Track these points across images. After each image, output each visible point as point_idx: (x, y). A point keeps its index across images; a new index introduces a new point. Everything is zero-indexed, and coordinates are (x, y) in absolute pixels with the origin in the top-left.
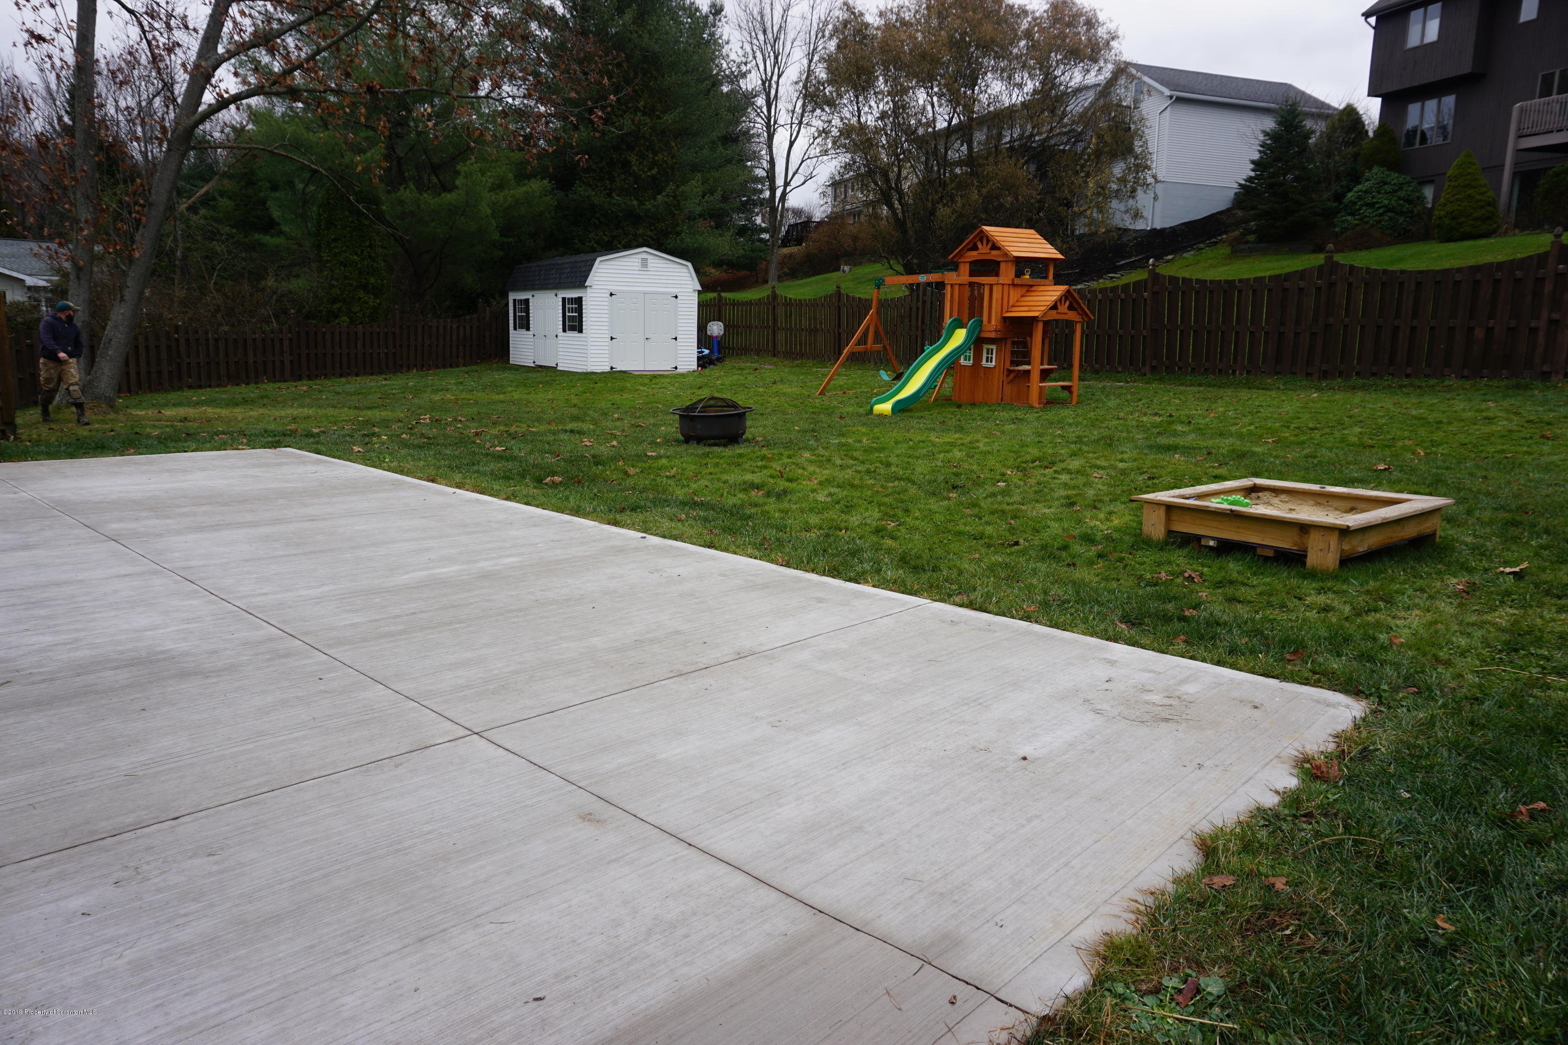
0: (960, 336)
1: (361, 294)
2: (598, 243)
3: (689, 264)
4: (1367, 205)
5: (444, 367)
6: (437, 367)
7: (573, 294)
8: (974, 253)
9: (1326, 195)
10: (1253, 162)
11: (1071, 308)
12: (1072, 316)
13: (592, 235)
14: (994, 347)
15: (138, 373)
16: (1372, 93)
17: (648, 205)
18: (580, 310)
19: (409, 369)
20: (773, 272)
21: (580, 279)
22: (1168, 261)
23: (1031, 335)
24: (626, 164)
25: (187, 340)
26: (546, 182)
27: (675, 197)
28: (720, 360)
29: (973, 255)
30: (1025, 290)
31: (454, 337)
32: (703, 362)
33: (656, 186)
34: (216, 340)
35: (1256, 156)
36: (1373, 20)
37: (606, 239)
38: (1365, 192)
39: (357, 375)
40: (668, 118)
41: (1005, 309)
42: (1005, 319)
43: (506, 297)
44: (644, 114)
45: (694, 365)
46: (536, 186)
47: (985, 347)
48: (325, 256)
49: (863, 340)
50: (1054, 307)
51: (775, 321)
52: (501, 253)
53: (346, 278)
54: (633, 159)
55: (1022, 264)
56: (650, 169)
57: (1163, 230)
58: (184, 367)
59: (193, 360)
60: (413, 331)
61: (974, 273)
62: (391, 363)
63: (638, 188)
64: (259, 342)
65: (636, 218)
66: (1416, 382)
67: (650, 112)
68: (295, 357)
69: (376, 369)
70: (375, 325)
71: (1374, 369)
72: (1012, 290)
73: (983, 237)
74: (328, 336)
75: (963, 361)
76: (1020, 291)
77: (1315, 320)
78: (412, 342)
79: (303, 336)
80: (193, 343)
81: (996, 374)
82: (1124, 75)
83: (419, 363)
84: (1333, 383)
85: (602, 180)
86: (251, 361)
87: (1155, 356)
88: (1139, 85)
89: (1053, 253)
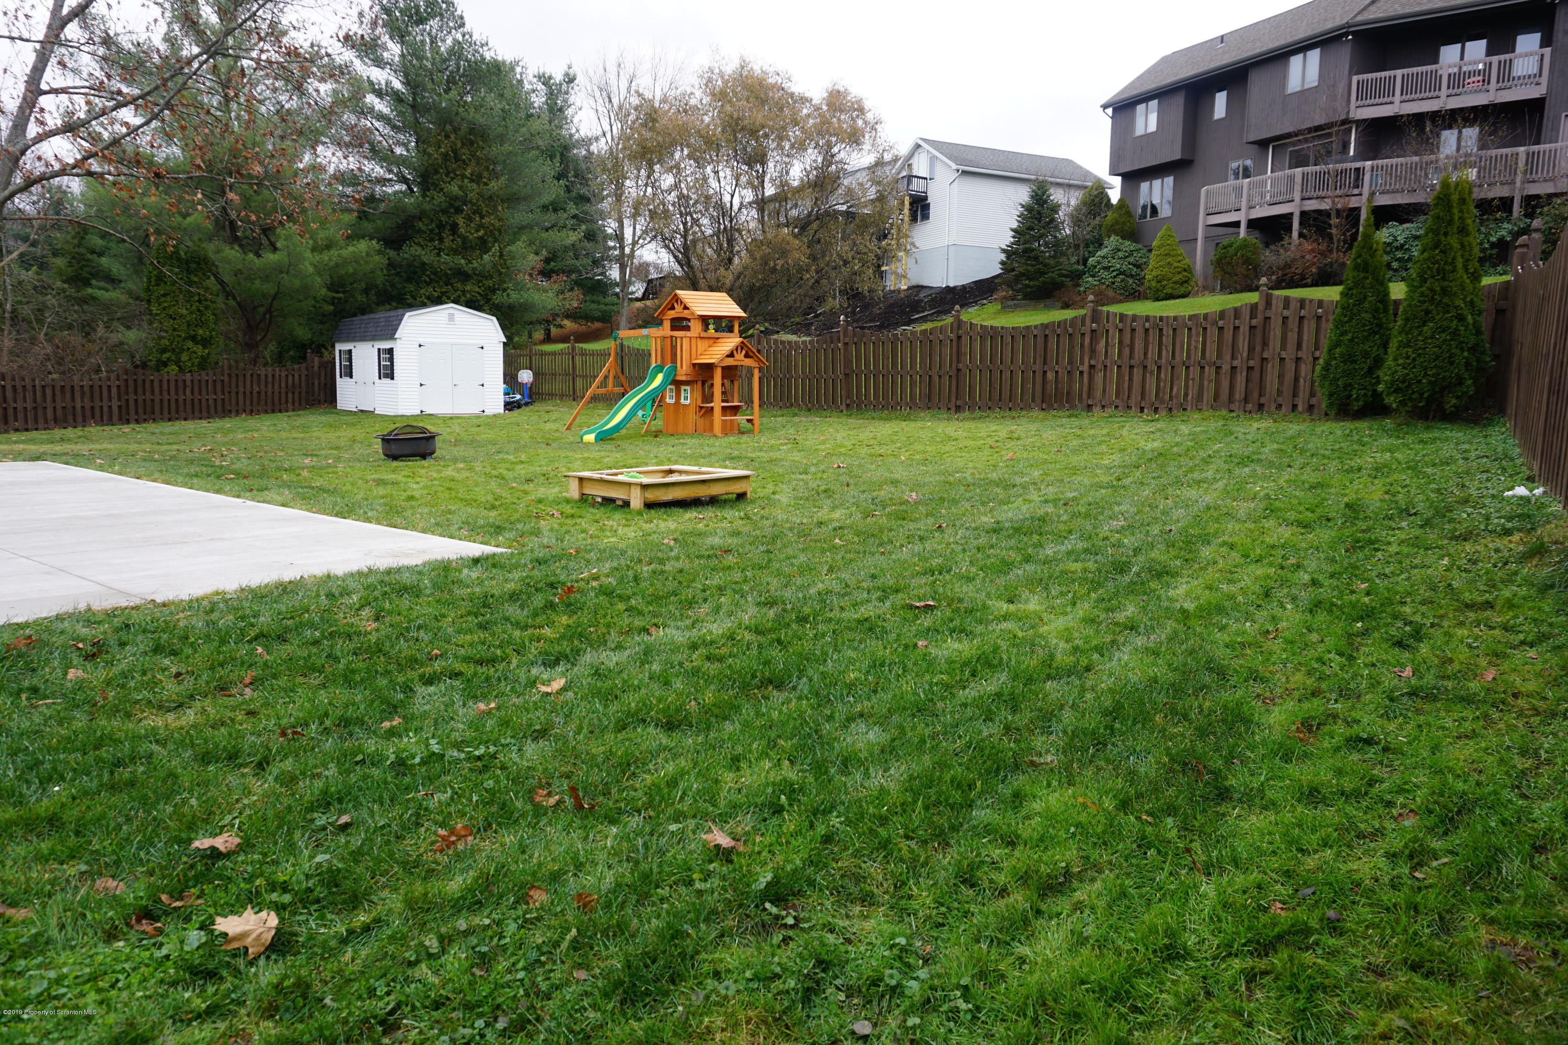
0: (660, 378)
1: (190, 344)
2: (428, 298)
3: (494, 319)
4: (1104, 268)
5: (273, 411)
6: (266, 412)
7: (386, 345)
8: (672, 312)
9: (1074, 259)
10: (1012, 230)
11: (747, 356)
13: (422, 291)
14: (688, 388)
16: (1113, 172)
17: (475, 265)
18: (391, 360)
19: (238, 413)
20: (623, 322)
21: (391, 331)
23: (712, 378)
24: (454, 227)
25: (14, 387)
26: (374, 242)
27: (501, 256)
28: (527, 404)
29: (672, 314)
30: (712, 341)
31: (283, 385)
33: (483, 246)
34: (43, 387)
35: (1015, 225)
36: (1110, 111)
37: (436, 294)
38: (1103, 258)
39: (185, 419)
40: (494, 185)
41: (694, 356)
42: (694, 365)
43: (333, 346)
44: (472, 181)
45: (501, 409)
46: (363, 246)
47: (683, 388)
48: (154, 309)
49: (604, 384)
50: (731, 355)
51: (574, 368)
52: (332, 308)
53: (175, 330)
54: (460, 221)
55: (705, 320)
56: (477, 231)
57: (955, 288)
58: (11, 411)
59: (20, 405)
60: (241, 378)
61: (673, 328)
62: (219, 408)
63: (466, 247)
64: (86, 389)
65: (464, 276)
66: (1014, 414)
67: (477, 179)
68: (123, 403)
69: (205, 414)
70: (203, 373)
71: (990, 404)
72: (699, 341)
73: (677, 299)
74: (156, 384)
75: (668, 400)
76: (706, 343)
77: (951, 366)
78: (241, 389)
79: (131, 383)
80: (20, 390)
81: (692, 410)
82: (920, 150)
83: (248, 408)
84: (961, 415)
85: (432, 240)
86: (78, 405)
87: (849, 396)
88: (933, 159)
89: (739, 312)
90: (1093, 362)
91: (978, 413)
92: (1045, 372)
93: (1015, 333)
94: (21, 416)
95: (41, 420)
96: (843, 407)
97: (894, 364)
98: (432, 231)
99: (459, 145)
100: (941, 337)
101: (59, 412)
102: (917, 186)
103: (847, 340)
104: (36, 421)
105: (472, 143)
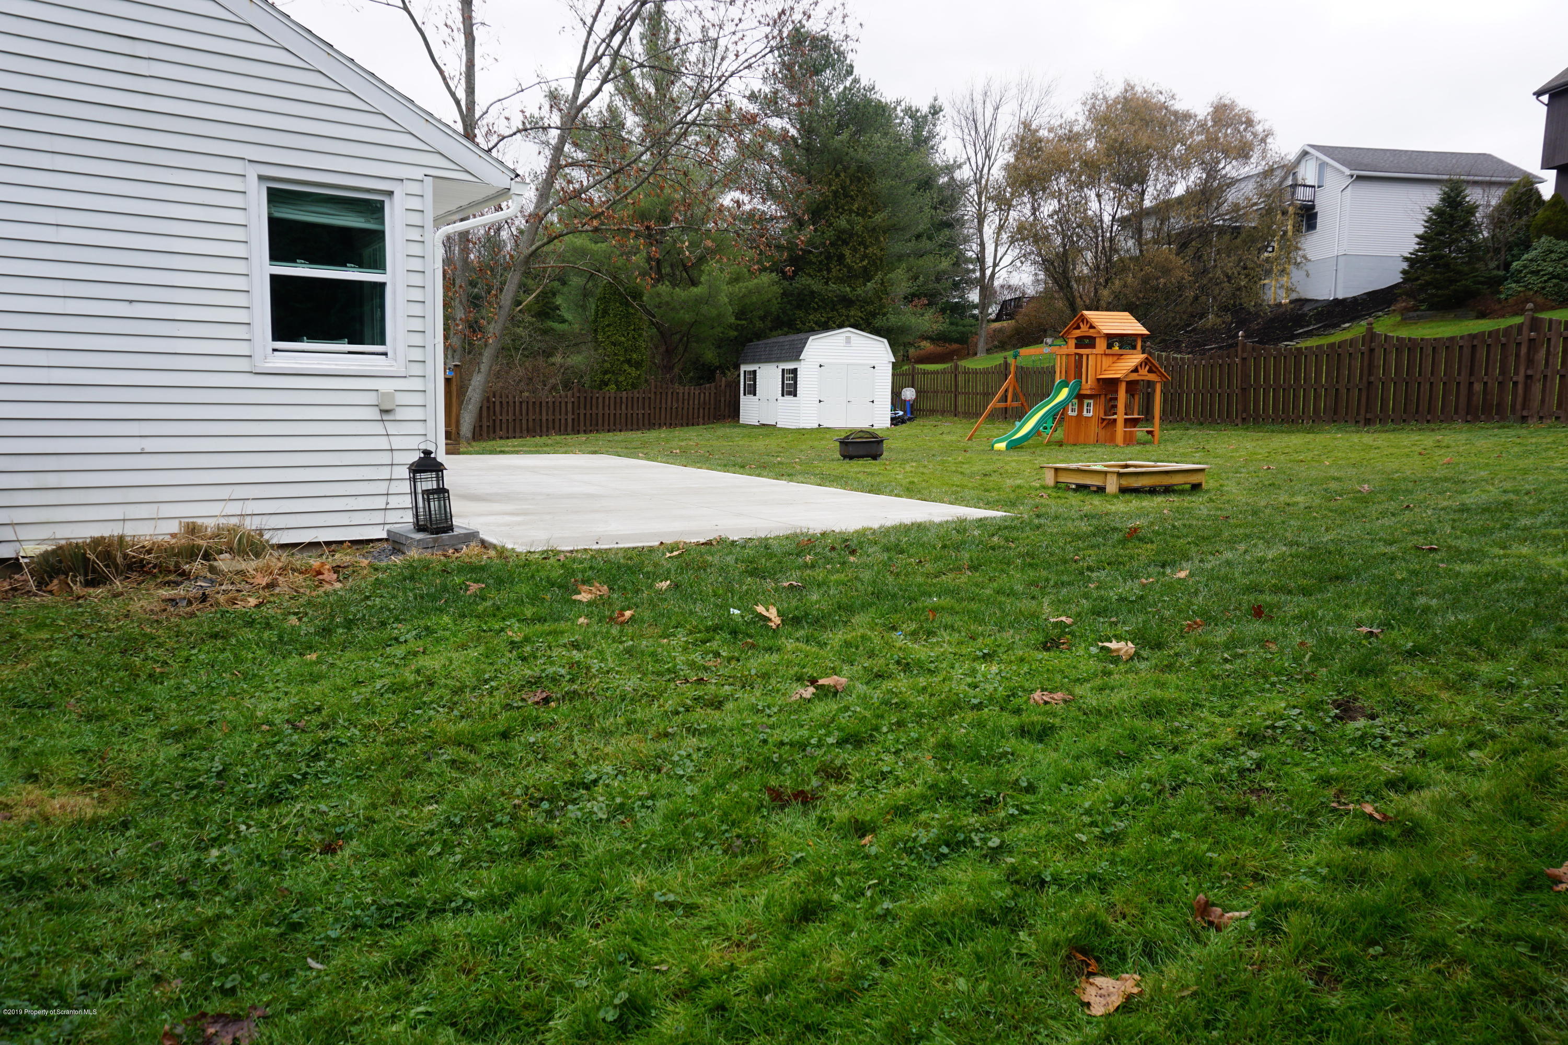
0: (1065, 392)
1: (626, 367)
2: (816, 323)
3: (885, 341)
4: (1532, 272)
5: (687, 425)
6: (682, 425)
7: (790, 366)
8: (1078, 331)
9: (1492, 265)
10: (1417, 236)
11: (1150, 371)
12: (1152, 377)
13: (811, 317)
14: (1091, 401)
16: (1546, 165)
17: (859, 291)
18: (795, 379)
19: (660, 426)
20: (981, 345)
21: (795, 354)
22: (1345, 329)
23: (1117, 392)
24: (841, 257)
25: (501, 403)
26: (774, 274)
27: (882, 284)
28: (910, 419)
29: (1077, 333)
30: (1116, 358)
31: (696, 402)
32: (895, 421)
33: (867, 275)
34: (521, 403)
35: (1421, 231)
36: (1545, 98)
37: (822, 320)
38: (1531, 260)
39: (621, 431)
40: (878, 218)
41: (1098, 372)
42: (1099, 380)
43: (737, 367)
44: (858, 214)
45: (888, 423)
46: (765, 278)
47: (1086, 401)
48: (600, 338)
49: (1004, 398)
50: (1135, 370)
51: (956, 386)
52: (736, 333)
53: (615, 354)
54: (847, 252)
55: (1111, 339)
56: (861, 261)
57: (1344, 300)
58: (498, 422)
59: (504, 418)
60: (664, 396)
61: (1077, 346)
62: (646, 422)
63: (851, 277)
64: (550, 404)
65: (848, 302)
66: (1433, 426)
67: (862, 212)
68: (576, 416)
69: (635, 426)
70: (636, 391)
71: (1404, 416)
72: (1104, 358)
73: (1083, 319)
74: (600, 400)
75: (1070, 413)
76: (1111, 359)
77: (1361, 378)
78: (664, 406)
79: (582, 399)
80: (505, 405)
81: (1094, 422)
82: (1307, 157)
83: (668, 422)
84: (1372, 428)
85: (820, 270)
86: (544, 419)
87: (1245, 410)
88: (1322, 166)
89: (1142, 330)
90: (1530, 372)
91: (1390, 426)
92: (1471, 384)
93: (1436, 345)
94: (504, 426)
95: (518, 430)
96: (1239, 420)
97: (1297, 379)
98: (821, 262)
99: (848, 182)
100: (1351, 350)
101: (531, 424)
102: (1302, 195)
103: (1245, 355)
104: (515, 431)
105: (859, 180)
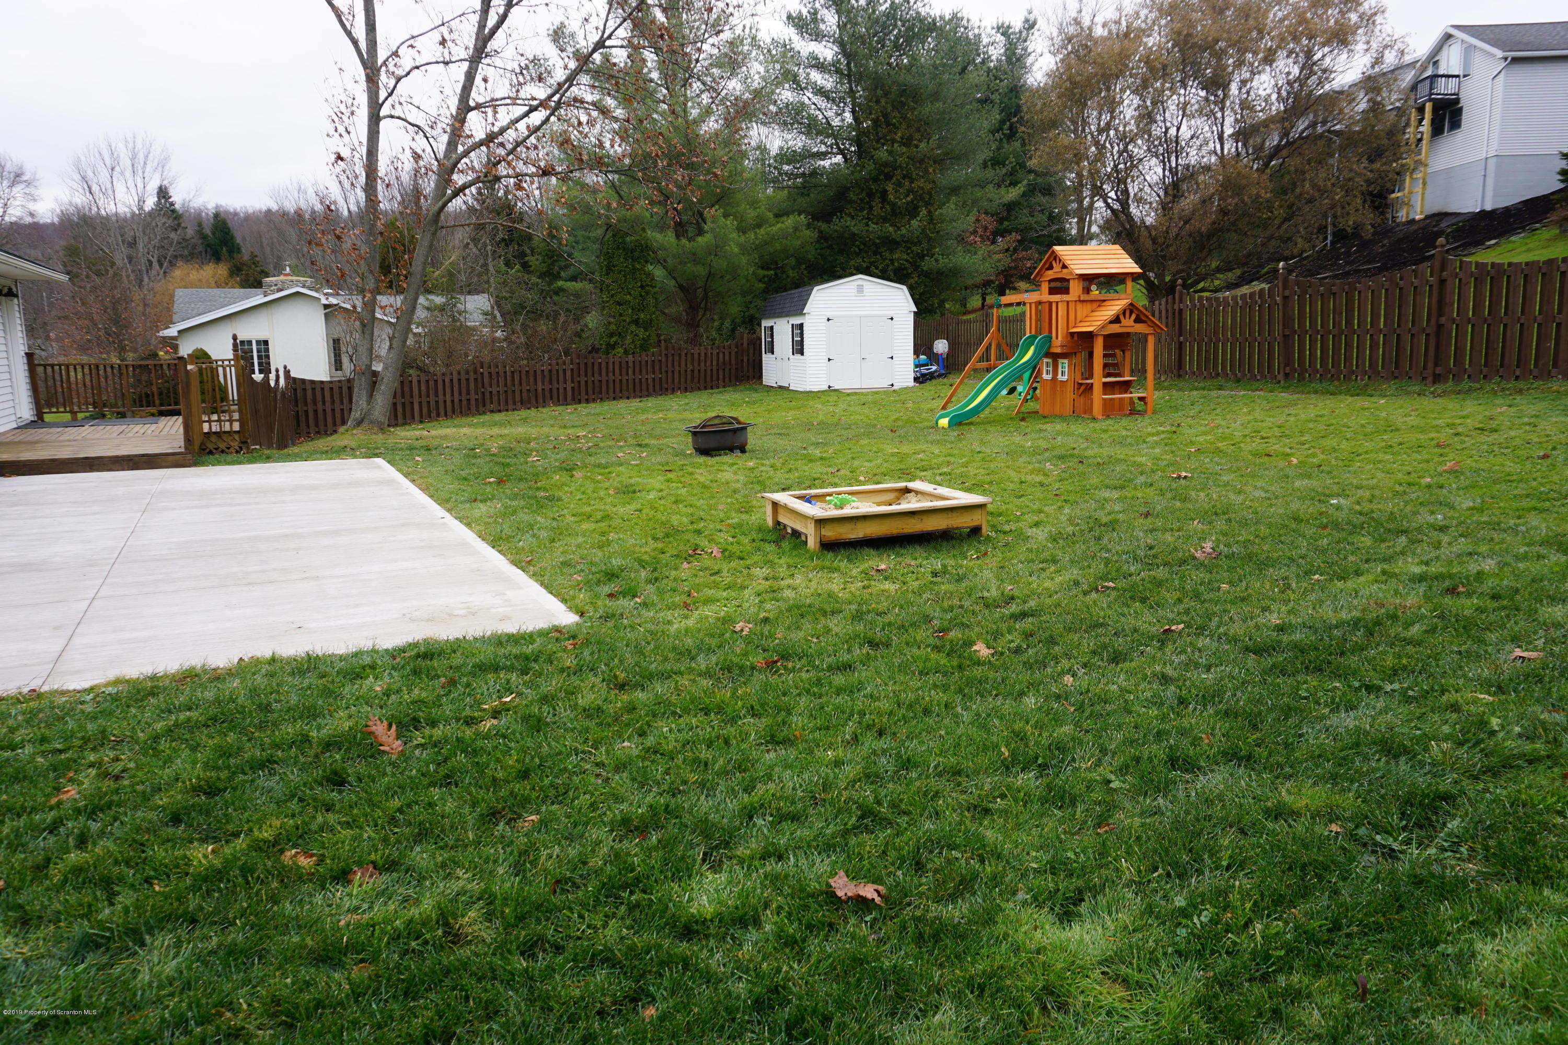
0: (1033, 349)
1: (633, 327)
2: (857, 269)
3: (904, 288)
5: (705, 388)
6: (699, 389)
8: (1050, 272)
11: (1137, 320)
12: (1140, 328)
13: (852, 262)
14: (1066, 361)
15: (453, 401)
17: (904, 231)
18: (801, 335)
19: (673, 391)
22: (1489, 247)
23: (1092, 349)
24: (884, 193)
25: (490, 373)
26: (802, 217)
27: (930, 220)
28: (940, 376)
29: (1050, 274)
30: (1095, 305)
31: (715, 363)
32: (921, 379)
33: (913, 212)
34: (513, 373)
37: (865, 265)
39: (628, 398)
40: (925, 147)
41: (1072, 323)
42: (1072, 334)
43: (760, 323)
44: (902, 144)
45: (911, 383)
46: (789, 222)
47: (1060, 361)
48: (605, 297)
50: (1116, 321)
52: (761, 285)
53: (621, 315)
54: (890, 187)
55: (1089, 279)
56: (908, 196)
57: (1493, 211)
58: (487, 395)
59: (494, 390)
60: (677, 358)
61: (1052, 291)
62: (657, 387)
63: (895, 214)
64: (546, 373)
65: (894, 244)
66: (1522, 384)
67: (907, 142)
68: (576, 384)
69: (644, 393)
70: (644, 354)
71: (1485, 370)
72: (1079, 305)
73: (1055, 257)
74: (604, 365)
75: (1045, 376)
76: (1089, 307)
77: (1429, 320)
78: (677, 368)
79: (582, 366)
80: (494, 376)
81: (1070, 387)
82: (1451, 41)
83: (683, 385)
84: (1440, 388)
85: (862, 210)
86: (540, 389)
87: (1288, 362)
88: (1469, 50)
89: (1132, 267)
91: (1466, 384)
94: (495, 399)
95: (510, 402)
96: (1281, 377)
97: (1349, 322)
98: (862, 200)
99: (890, 108)
101: (525, 395)
102: (1445, 88)
103: (1287, 293)
104: (507, 403)
105: (903, 104)
